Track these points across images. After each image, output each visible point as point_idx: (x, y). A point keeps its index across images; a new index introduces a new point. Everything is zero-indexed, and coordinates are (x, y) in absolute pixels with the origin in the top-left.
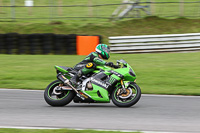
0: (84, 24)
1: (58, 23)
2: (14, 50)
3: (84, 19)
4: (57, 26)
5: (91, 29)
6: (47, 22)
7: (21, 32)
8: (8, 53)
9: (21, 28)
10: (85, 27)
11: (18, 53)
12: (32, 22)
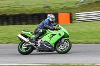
0: (62, 7)
1: (48, 7)
2: (24, 23)
3: (61, 4)
4: (47, 9)
5: (65, 9)
6: (42, 6)
7: (27, 13)
8: (21, 24)
9: (27, 10)
10: (62, 8)
11: (26, 24)
12: (33, 7)
